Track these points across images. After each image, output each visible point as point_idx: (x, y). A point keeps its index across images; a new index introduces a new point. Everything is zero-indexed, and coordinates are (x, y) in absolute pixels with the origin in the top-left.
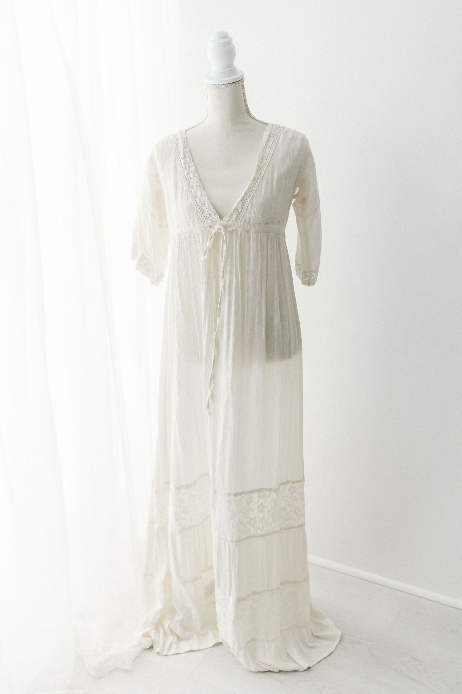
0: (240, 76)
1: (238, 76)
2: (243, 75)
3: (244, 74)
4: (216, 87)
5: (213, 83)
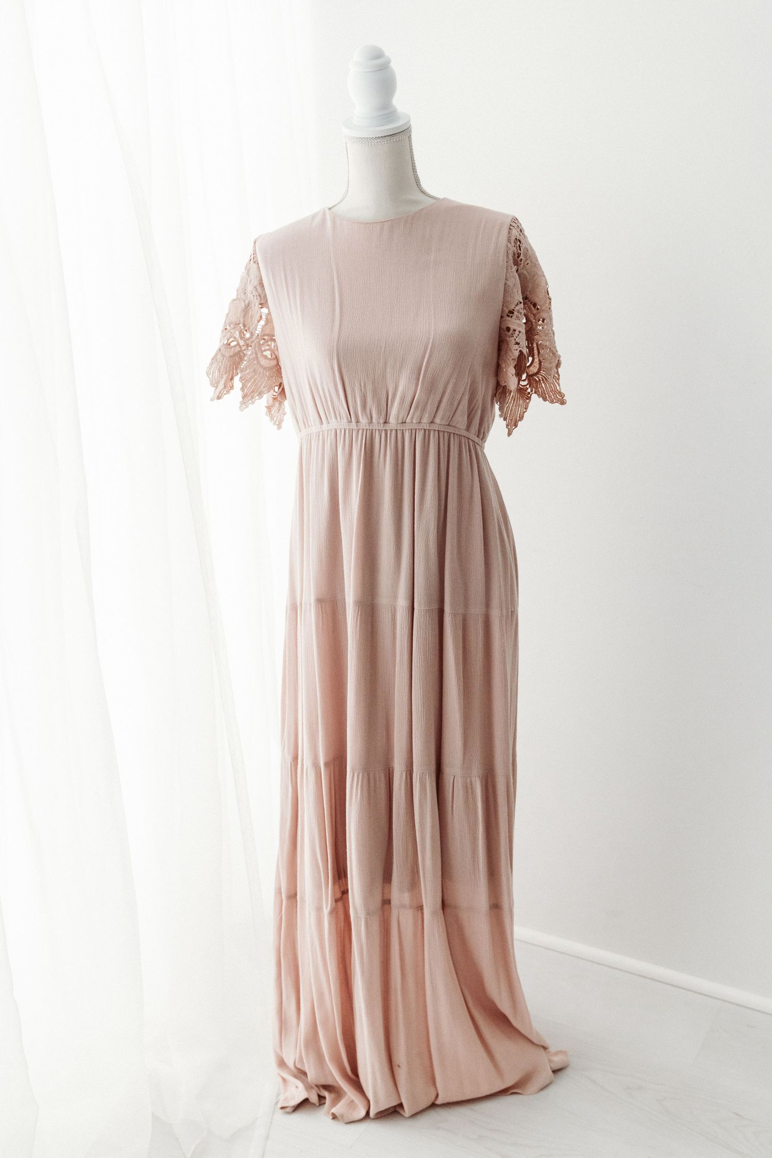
0: (406, 123)
1: (401, 123)
2: (409, 121)
3: (410, 119)
4: (364, 142)
5: (358, 136)
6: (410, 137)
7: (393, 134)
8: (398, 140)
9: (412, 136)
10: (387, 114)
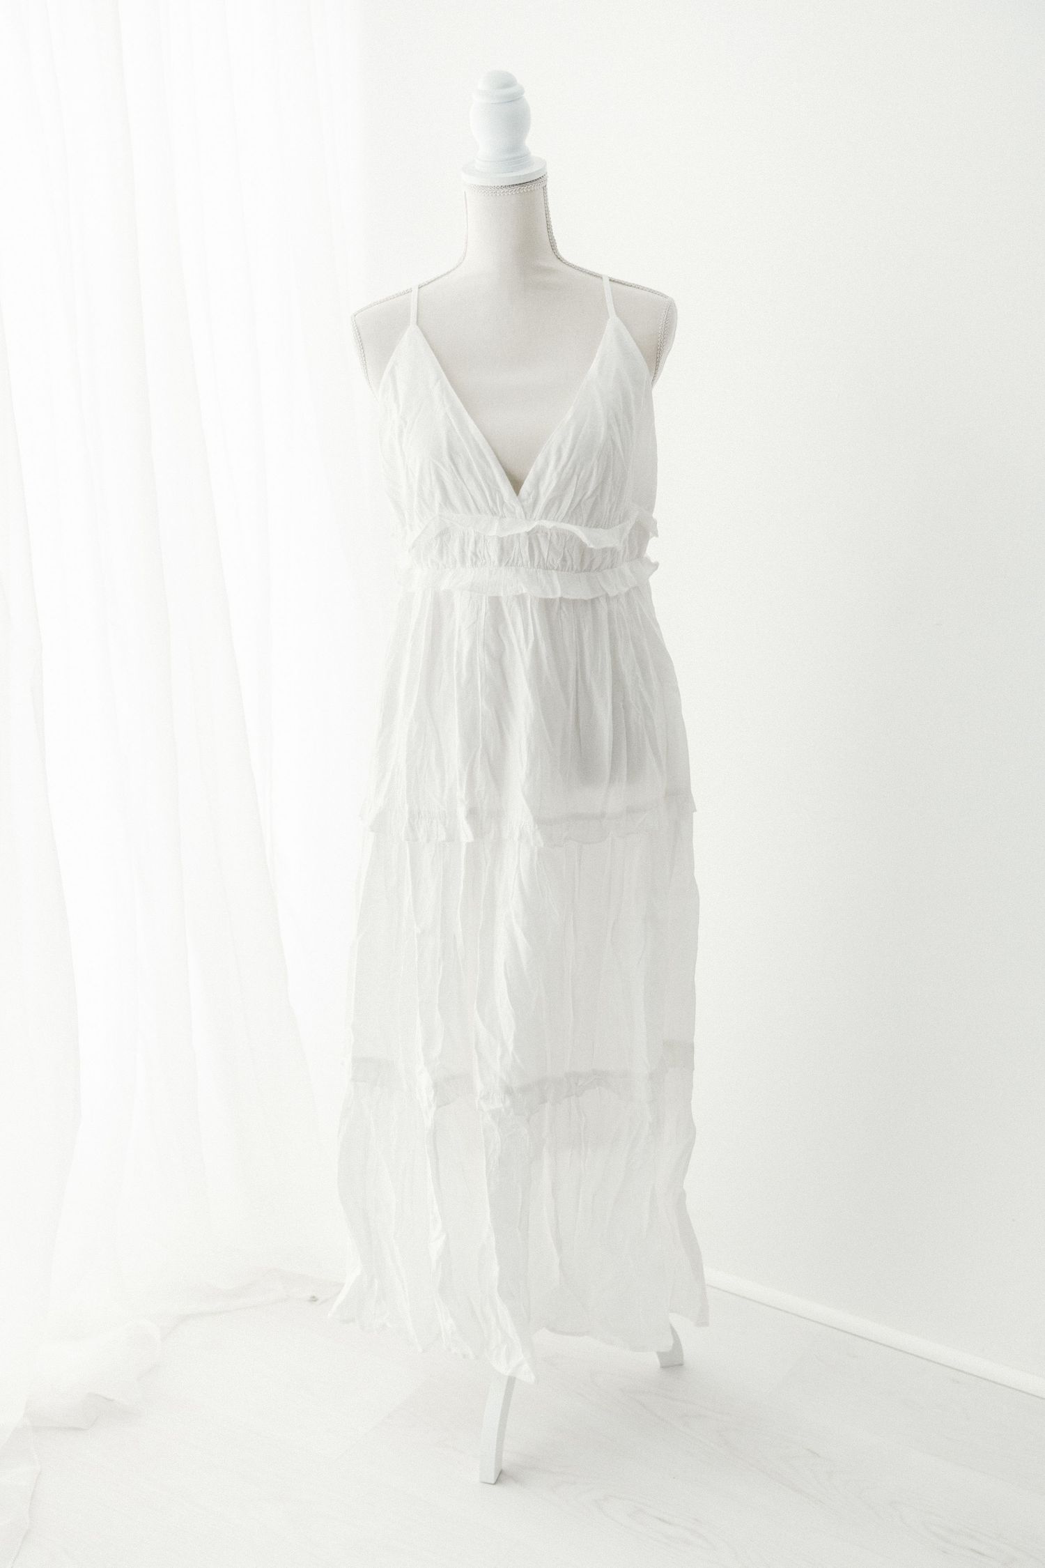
0: (539, 171)
1: (535, 168)
2: (545, 168)
3: (545, 165)
4: (486, 193)
5: (480, 184)
6: (544, 188)
7: (524, 183)
8: (529, 190)
9: (548, 186)
10: (514, 158)
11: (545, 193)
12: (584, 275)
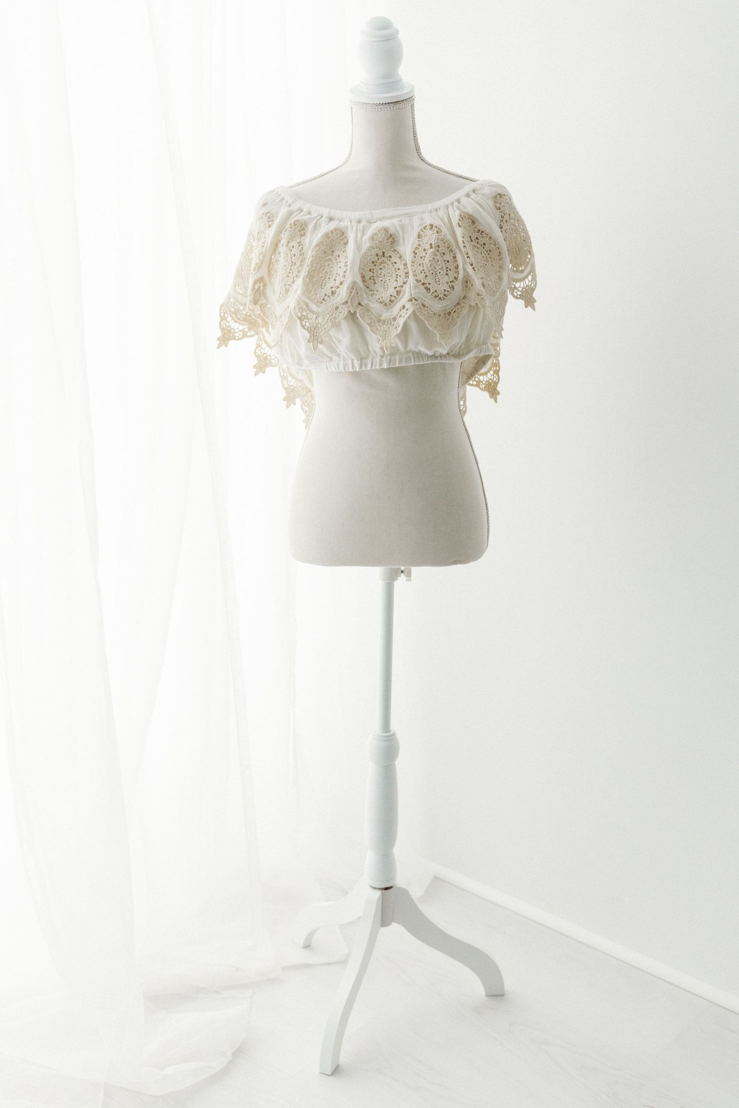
0: (409, 92)
1: (405, 91)
2: (412, 91)
3: (414, 89)
4: (368, 108)
5: (364, 101)
6: (412, 106)
7: (397, 102)
8: (400, 107)
9: (415, 105)
10: (390, 83)
11: (413, 109)
12: (441, 172)
